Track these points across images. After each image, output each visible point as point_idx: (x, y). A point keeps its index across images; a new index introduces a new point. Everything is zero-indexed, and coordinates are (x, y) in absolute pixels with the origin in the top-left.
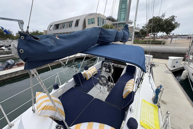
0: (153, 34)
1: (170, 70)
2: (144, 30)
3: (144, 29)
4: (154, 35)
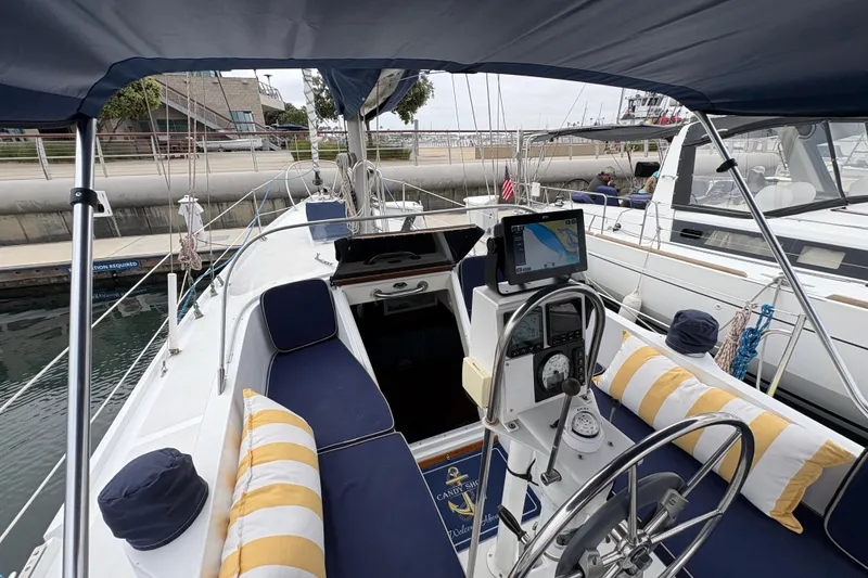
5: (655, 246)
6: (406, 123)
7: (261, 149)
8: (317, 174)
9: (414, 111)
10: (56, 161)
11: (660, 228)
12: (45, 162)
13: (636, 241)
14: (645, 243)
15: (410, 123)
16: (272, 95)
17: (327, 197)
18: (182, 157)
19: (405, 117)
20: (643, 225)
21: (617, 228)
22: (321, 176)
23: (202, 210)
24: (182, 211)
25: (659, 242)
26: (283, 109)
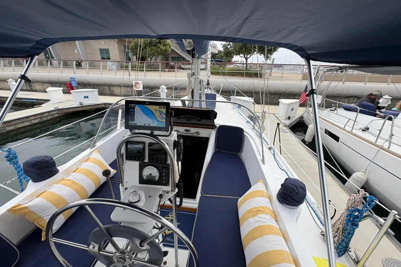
0: (245, 57)
1: (286, 126)
2: (229, 47)
3: (228, 45)
4: (246, 59)
5: (386, 146)
6: (266, 60)
7: (204, 69)
8: (208, 81)
9: (271, 54)
10: (133, 70)
11: (392, 135)
12: (130, 70)
13: (373, 139)
14: (380, 142)
15: (268, 60)
16: (213, 47)
17: (210, 91)
18: (173, 71)
19: (267, 58)
20: (380, 131)
21: (366, 129)
22: (210, 82)
23: (167, 91)
24: (160, 91)
25: (390, 143)
26: (217, 53)
